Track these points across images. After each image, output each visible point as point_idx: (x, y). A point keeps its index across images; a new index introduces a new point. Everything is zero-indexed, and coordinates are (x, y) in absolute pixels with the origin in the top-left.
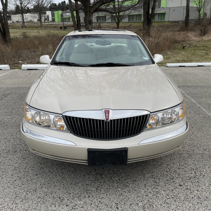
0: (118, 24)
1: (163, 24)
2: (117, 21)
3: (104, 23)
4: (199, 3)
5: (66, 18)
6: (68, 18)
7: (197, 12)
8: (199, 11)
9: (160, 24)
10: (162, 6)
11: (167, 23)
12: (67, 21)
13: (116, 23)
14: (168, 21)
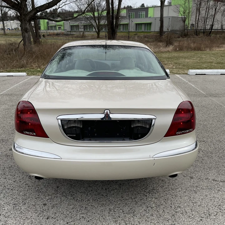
0: (98, 34)
1: (149, 34)
2: (97, 30)
3: (90, 32)
4: (184, 13)
5: (52, 26)
6: (54, 26)
7: (182, 22)
8: (184, 21)
9: (146, 34)
10: (149, 16)
11: (152, 34)
12: (53, 29)
13: (96, 32)
14: (154, 31)
